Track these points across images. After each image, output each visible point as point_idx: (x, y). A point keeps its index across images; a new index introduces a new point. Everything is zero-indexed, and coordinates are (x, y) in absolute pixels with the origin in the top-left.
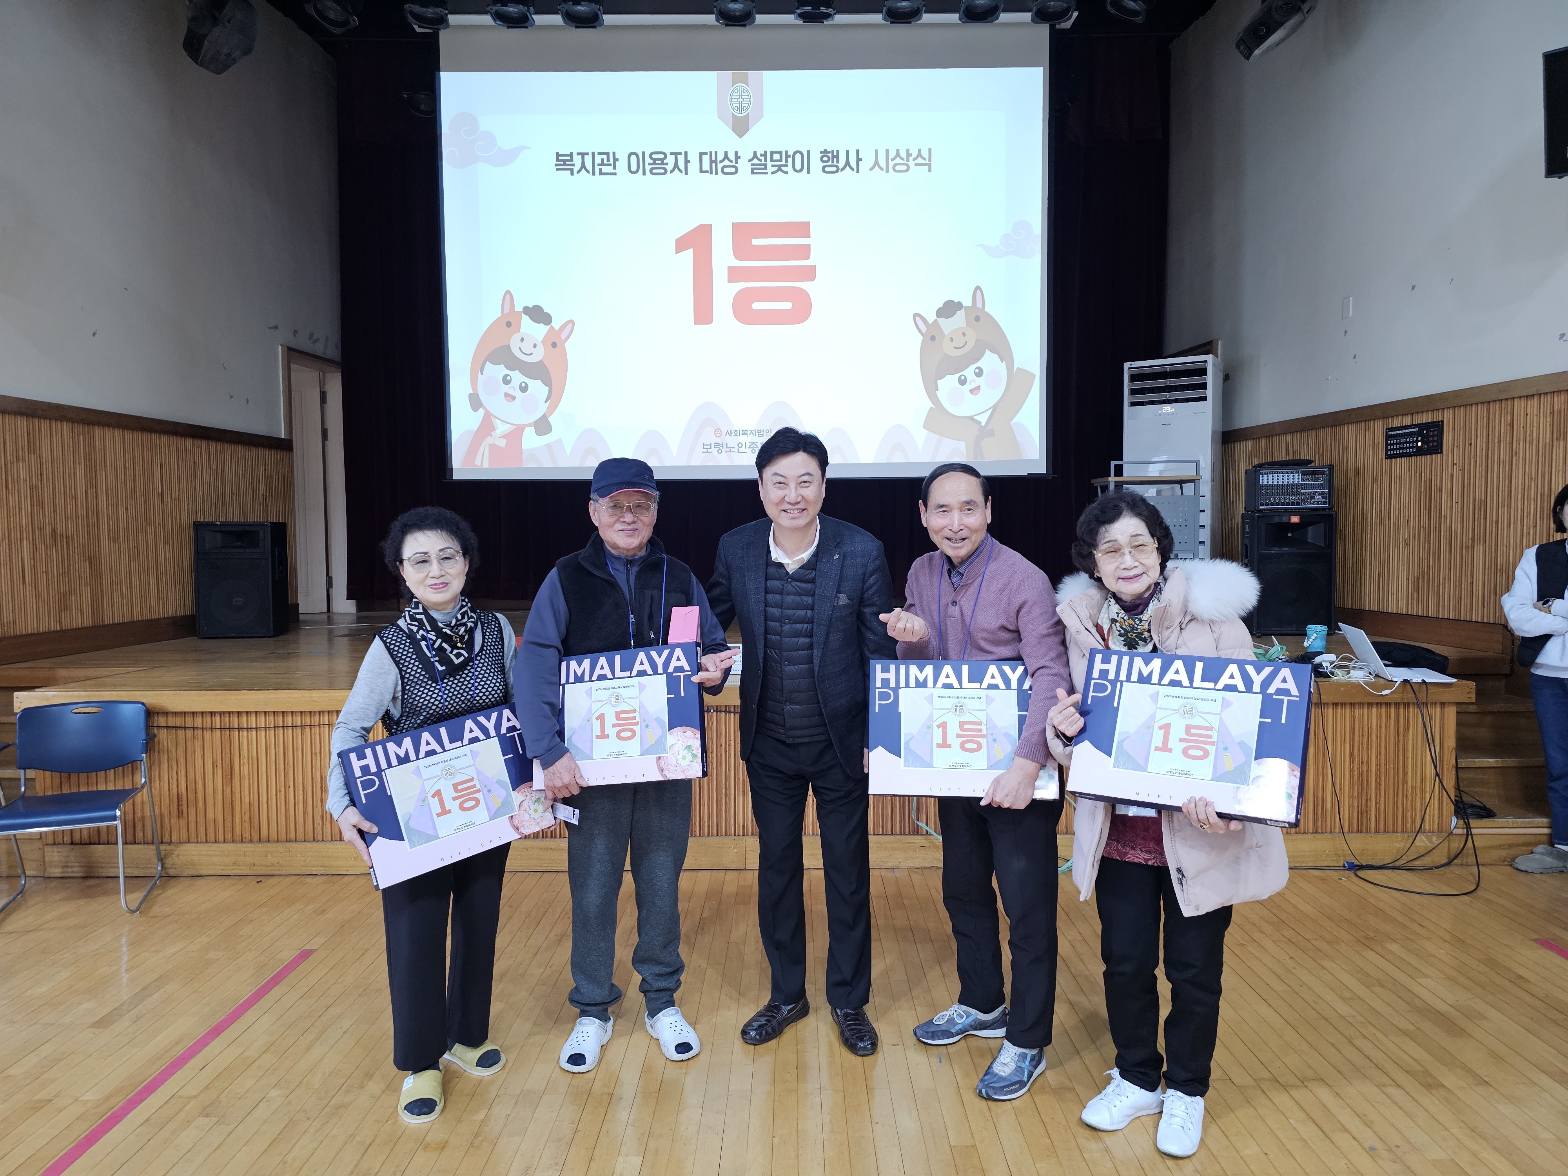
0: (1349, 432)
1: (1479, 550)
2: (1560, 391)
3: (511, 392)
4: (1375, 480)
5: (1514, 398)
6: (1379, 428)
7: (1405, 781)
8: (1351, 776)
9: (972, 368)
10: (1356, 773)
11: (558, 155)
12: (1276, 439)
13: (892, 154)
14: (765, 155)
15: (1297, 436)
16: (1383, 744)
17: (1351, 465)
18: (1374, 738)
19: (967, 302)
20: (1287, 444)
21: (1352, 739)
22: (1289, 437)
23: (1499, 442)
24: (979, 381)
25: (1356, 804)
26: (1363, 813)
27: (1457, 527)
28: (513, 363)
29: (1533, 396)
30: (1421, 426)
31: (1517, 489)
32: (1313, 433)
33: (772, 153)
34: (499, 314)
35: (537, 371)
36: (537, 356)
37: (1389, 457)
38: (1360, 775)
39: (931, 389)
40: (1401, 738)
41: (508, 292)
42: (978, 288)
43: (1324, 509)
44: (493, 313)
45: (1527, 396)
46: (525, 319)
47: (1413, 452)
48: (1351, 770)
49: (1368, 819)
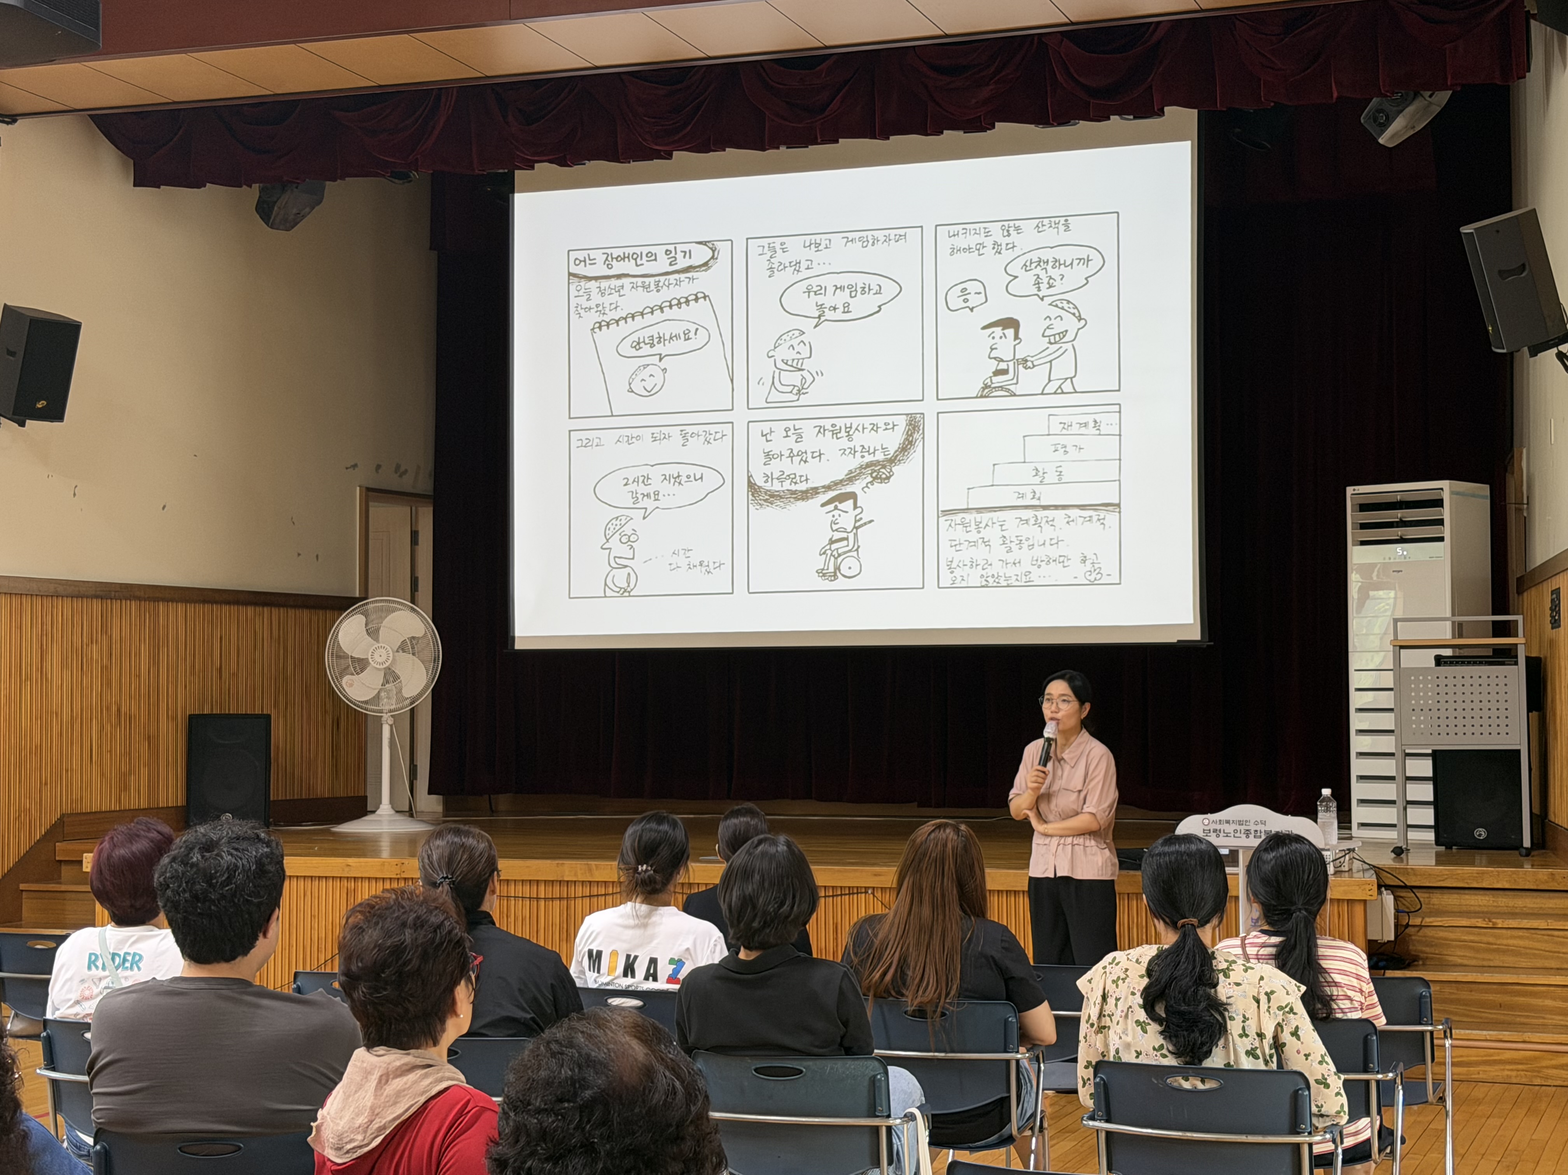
37: (1553, 627)
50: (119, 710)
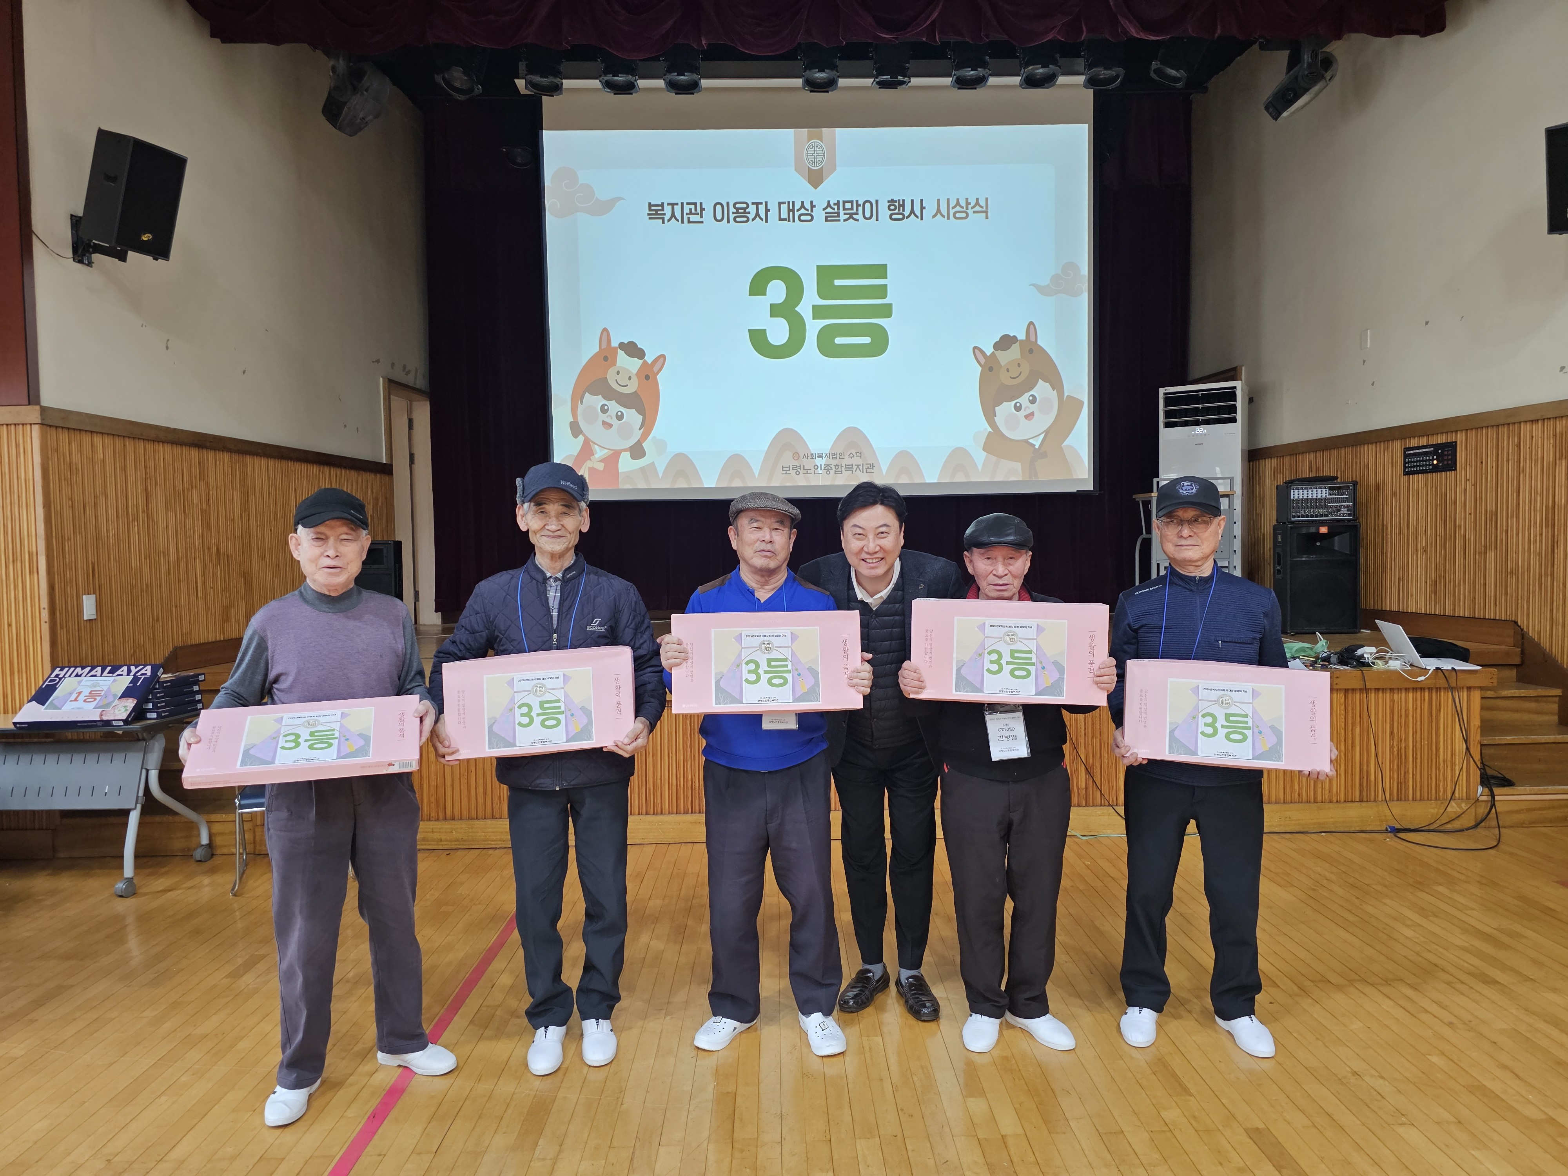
0: (1369, 452)
1: (1491, 555)
2: (1562, 417)
3: (608, 420)
4: (1394, 494)
5: (1520, 422)
6: (1397, 448)
7: (1437, 755)
8: (1392, 752)
9: (1027, 395)
10: (1395, 749)
11: (650, 205)
12: (1300, 457)
13: (952, 204)
14: (837, 204)
15: (1319, 454)
16: (1419, 723)
17: (1372, 480)
18: (1411, 718)
19: (1022, 336)
20: (1310, 462)
21: (1392, 720)
22: (1312, 455)
23: (1508, 461)
24: (1033, 408)
25: (1396, 776)
26: (1402, 784)
27: (1470, 535)
28: (610, 394)
29: (1538, 420)
30: (1437, 446)
31: (1524, 502)
32: (1335, 452)
33: (844, 202)
34: (597, 349)
35: (631, 401)
36: (632, 387)
37: (1407, 474)
38: (1399, 750)
39: (990, 415)
40: (1434, 718)
41: (605, 330)
42: (1031, 323)
43: (1349, 520)
44: (592, 348)
45: (1532, 421)
46: (621, 353)
47: (1429, 469)
48: (1392, 747)
49: (1407, 789)
50: (218, 550)
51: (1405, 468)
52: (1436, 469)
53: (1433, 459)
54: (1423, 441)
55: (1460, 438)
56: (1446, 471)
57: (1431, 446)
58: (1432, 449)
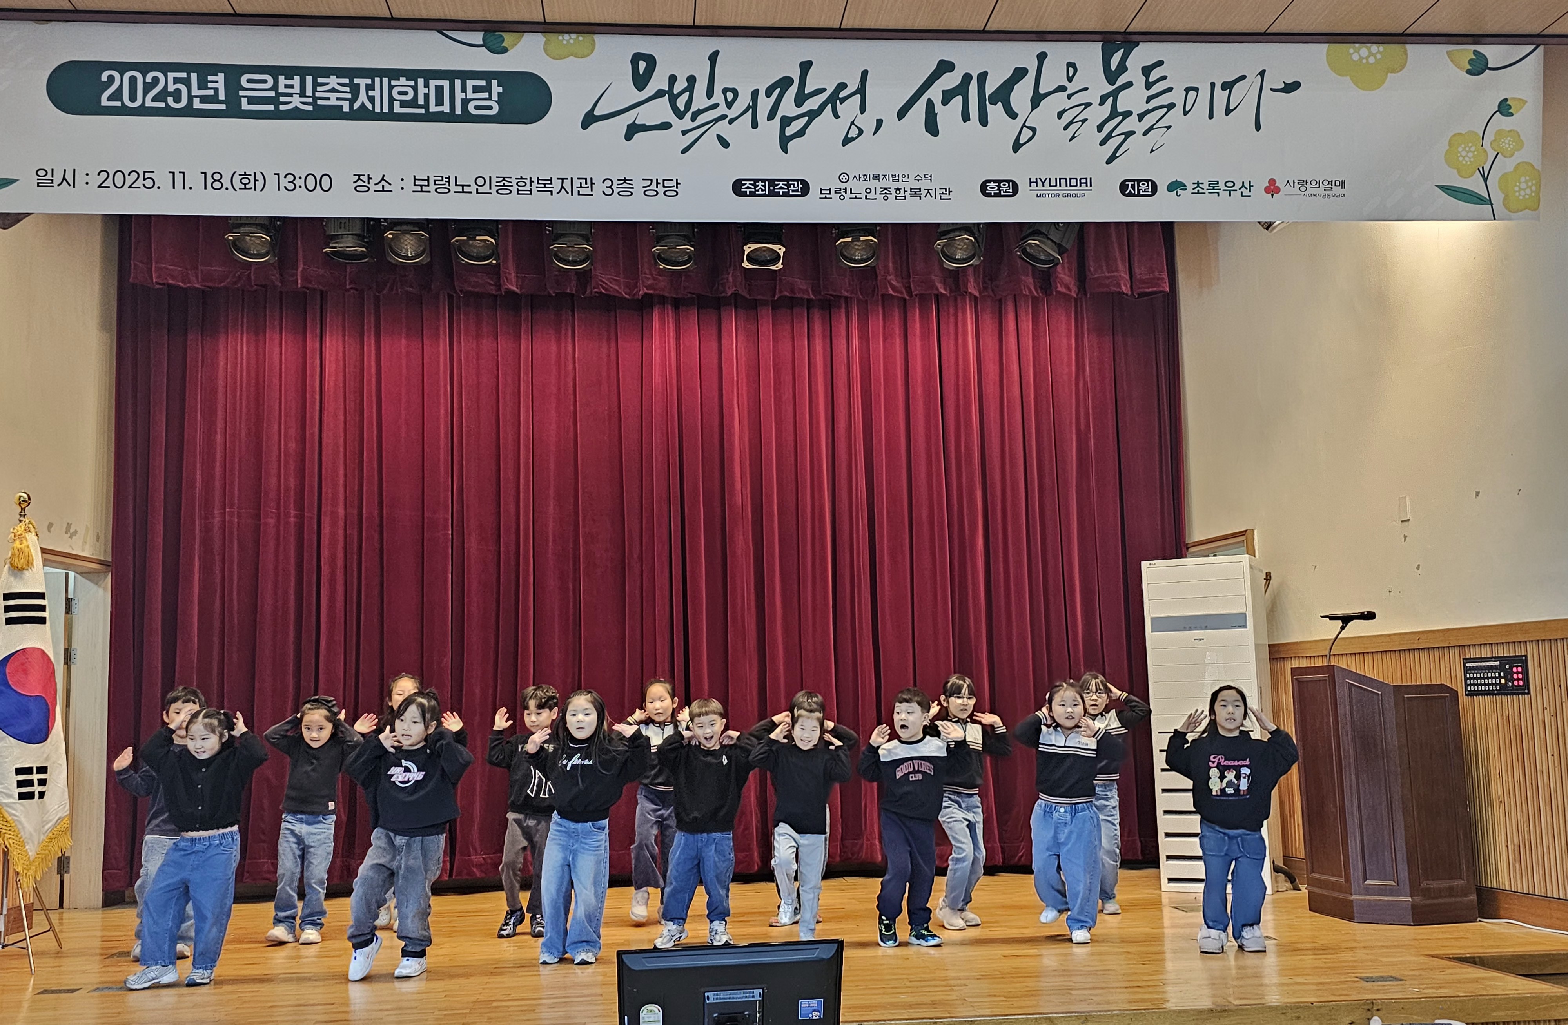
0: (1421, 660)
6: (1455, 658)
30: (1503, 660)
32: (1378, 657)
37: (1469, 693)
47: (1496, 690)
51: (1466, 685)
52: (1504, 691)
53: (1500, 677)
54: (1486, 652)
55: (1531, 652)
56: (1518, 694)
57: (1496, 659)
58: (1498, 663)
